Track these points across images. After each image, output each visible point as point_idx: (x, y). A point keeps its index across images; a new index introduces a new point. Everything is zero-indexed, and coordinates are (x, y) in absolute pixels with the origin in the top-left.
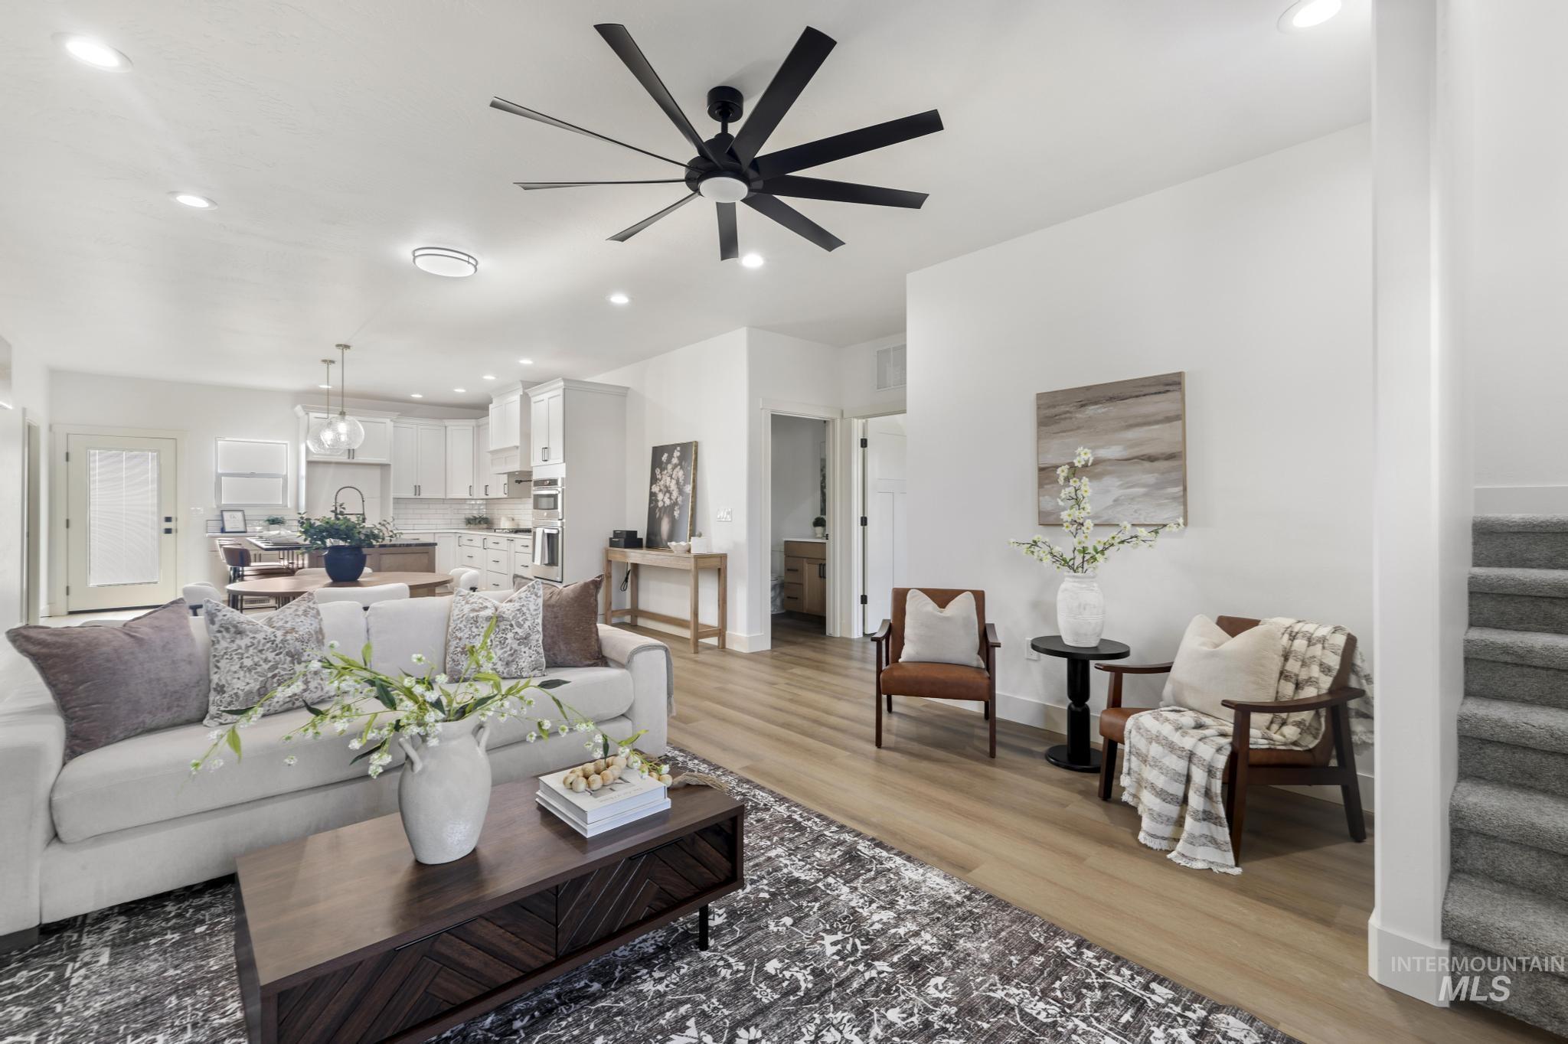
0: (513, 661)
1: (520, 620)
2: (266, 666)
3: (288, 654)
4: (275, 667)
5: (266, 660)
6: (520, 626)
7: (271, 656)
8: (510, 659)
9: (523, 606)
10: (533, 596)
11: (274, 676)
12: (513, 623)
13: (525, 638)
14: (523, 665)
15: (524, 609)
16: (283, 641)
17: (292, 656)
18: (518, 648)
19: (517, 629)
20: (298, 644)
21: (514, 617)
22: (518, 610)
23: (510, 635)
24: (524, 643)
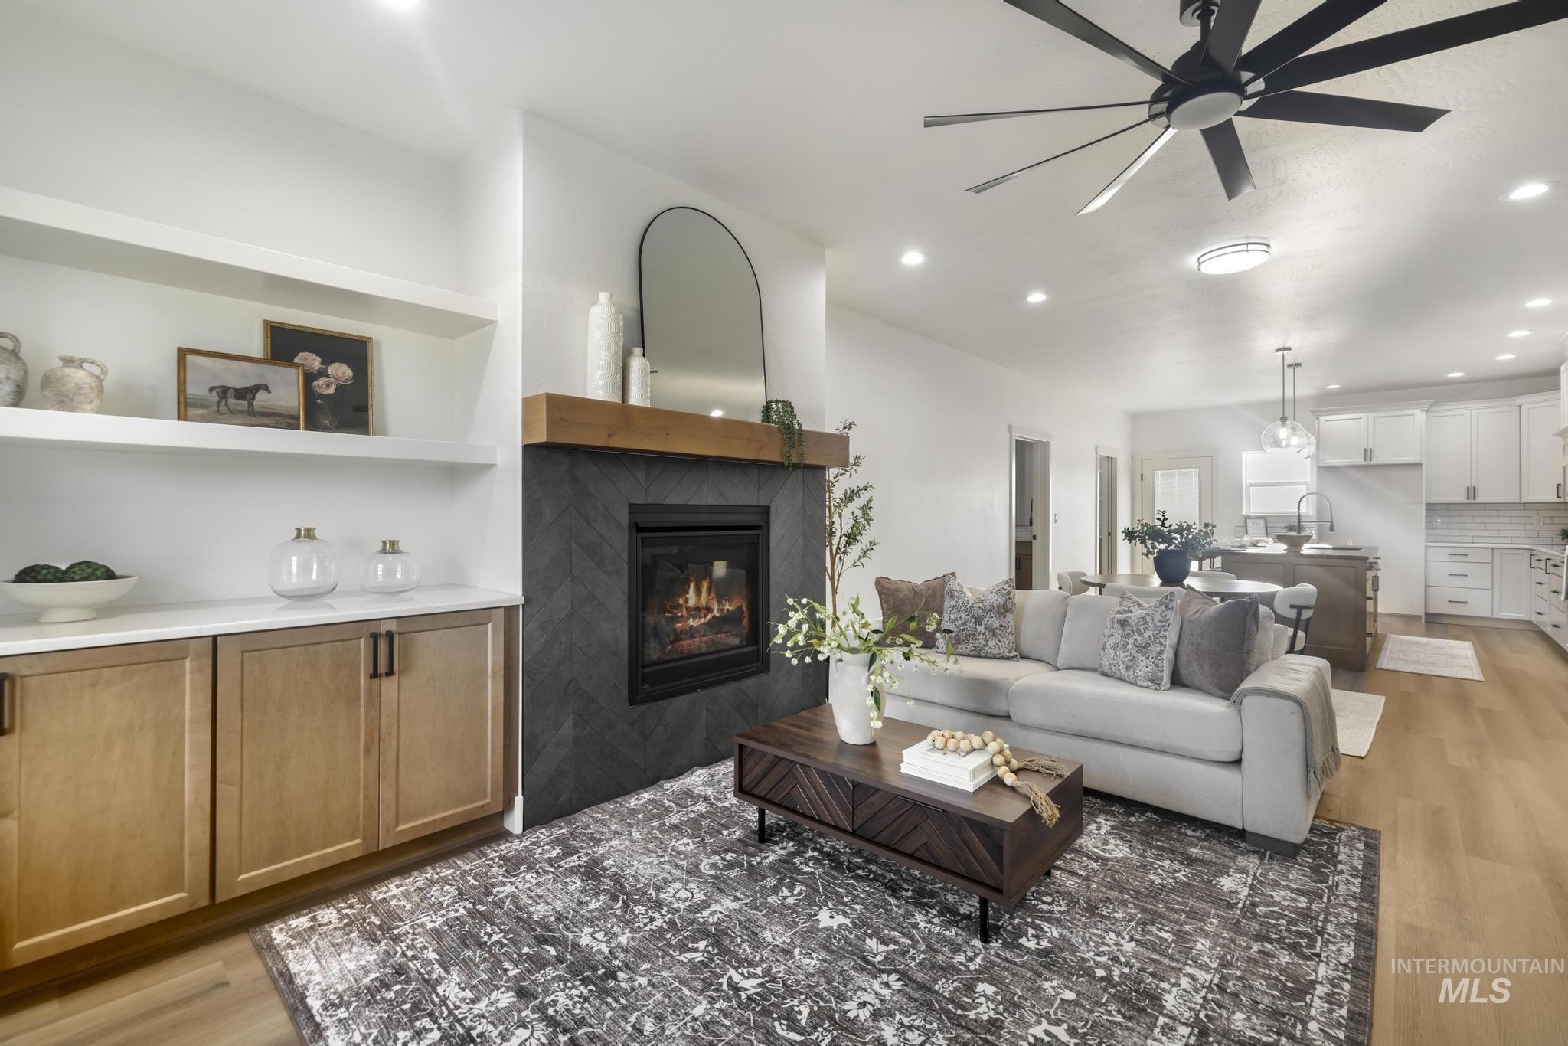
0: (1131, 667)
1: (1141, 628)
2: (960, 622)
3: (972, 616)
4: (964, 624)
5: (961, 618)
6: (1140, 634)
7: (963, 616)
8: (1130, 664)
9: (1148, 614)
10: (1163, 607)
11: (964, 630)
12: (1135, 629)
13: (1145, 647)
14: (1140, 673)
15: (1148, 618)
16: (971, 607)
17: (976, 619)
18: (1136, 655)
19: (1137, 636)
20: (980, 611)
21: (1136, 624)
22: (1142, 618)
23: (1131, 641)
24: (1141, 652)
